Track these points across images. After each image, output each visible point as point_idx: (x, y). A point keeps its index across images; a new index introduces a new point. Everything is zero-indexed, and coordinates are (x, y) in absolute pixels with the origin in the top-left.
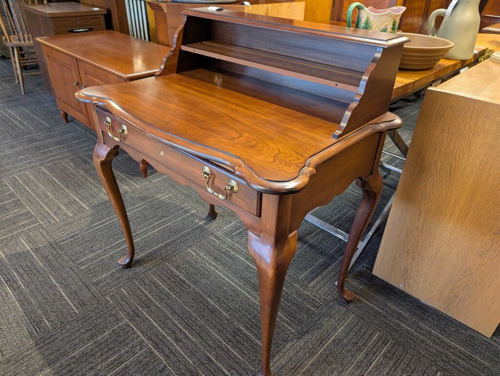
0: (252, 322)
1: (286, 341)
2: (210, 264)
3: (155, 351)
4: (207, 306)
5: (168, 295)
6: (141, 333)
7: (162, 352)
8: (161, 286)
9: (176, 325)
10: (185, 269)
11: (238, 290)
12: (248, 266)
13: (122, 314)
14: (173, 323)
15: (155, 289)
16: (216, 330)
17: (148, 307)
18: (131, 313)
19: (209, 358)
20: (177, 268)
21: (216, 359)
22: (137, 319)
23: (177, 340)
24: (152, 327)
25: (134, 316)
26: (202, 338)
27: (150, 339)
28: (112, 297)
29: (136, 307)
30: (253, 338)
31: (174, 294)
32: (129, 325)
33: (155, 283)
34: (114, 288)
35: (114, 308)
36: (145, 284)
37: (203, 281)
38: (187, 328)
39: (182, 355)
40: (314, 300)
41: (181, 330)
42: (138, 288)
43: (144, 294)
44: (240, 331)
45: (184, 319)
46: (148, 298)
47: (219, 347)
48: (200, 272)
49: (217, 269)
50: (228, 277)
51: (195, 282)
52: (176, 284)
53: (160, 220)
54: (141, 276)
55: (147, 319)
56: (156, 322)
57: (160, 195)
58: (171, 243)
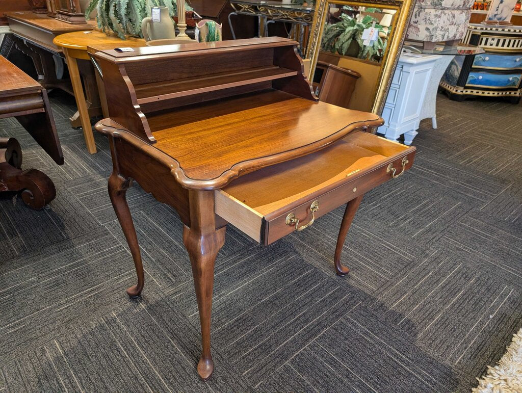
0: (287, 276)
1: (303, 261)
3: (319, 335)
4: (270, 302)
5: (256, 331)
7: (319, 330)
8: (243, 337)
9: (291, 323)
10: (220, 319)
11: (253, 281)
12: (224, 272)
13: (280, 368)
14: (289, 325)
15: (246, 343)
16: (296, 296)
17: (271, 346)
18: (278, 359)
19: (321, 302)
20: (216, 326)
21: (322, 297)
22: (285, 353)
23: (307, 321)
24: (294, 340)
25: (282, 356)
26: (304, 305)
27: (307, 340)
28: (254, 382)
29: (270, 356)
30: (301, 276)
31: (255, 326)
32: (293, 359)
33: (238, 343)
34: (242, 383)
35: (271, 376)
36: (239, 352)
37: (240, 304)
38: (295, 315)
39: (321, 317)
41: (296, 319)
42: (244, 358)
43: (253, 351)
44: (295, 283)
45: (285, 317)
46: (258, 347)
47: (311, 295)
48: (226, 308)
49: (224, 294)
50: (237, 287)
51: (240, 311)
52: (241, 325)
53: (118, 349)
54: (225, 357)
55: (285, 346)
56: (289, 338)
57: (48, 355)
58: (172, 334)
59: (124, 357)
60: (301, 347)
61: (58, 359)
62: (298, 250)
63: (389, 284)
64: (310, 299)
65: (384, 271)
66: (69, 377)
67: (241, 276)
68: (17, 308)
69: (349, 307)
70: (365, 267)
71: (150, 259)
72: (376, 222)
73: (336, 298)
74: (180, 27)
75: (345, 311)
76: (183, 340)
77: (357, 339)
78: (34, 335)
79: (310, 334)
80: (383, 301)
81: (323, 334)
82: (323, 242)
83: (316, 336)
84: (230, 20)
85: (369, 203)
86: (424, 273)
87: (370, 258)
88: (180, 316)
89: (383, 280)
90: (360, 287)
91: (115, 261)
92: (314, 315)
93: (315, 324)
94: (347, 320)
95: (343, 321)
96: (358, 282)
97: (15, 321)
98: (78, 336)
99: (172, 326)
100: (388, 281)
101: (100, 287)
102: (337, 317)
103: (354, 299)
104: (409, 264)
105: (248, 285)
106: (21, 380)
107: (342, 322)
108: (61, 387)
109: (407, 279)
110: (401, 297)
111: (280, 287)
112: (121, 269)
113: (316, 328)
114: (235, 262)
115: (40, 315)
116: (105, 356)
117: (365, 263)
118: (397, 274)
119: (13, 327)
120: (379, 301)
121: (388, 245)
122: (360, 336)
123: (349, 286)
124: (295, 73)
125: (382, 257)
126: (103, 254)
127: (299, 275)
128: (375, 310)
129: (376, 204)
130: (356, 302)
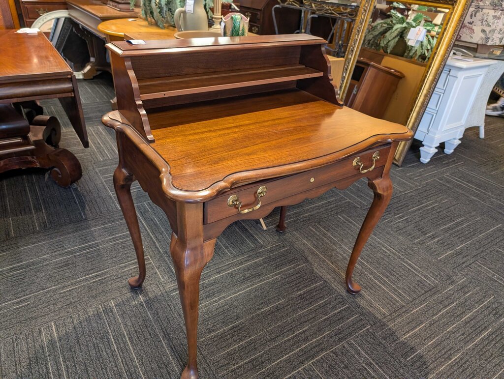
0: (293, 286)
1: (313, 271)
2: (215, 302)
3: (317, 358)
4: (270, 313)
5: (250, 343)
6: (295, 370)
7: (318, 353)
8: (235, 348)
9: (288, 340)
10: (216, 324)
11: (256, 287)
12: (228, 273)
14: (286, 341)
15: (237, 354)
16: (299, 310)
17: (263, 363)
19: (325, 320)
20: (210, 331)
21: (326, 315)
23: (306, 340)
24: (289, 361)
26: (306, 322)
27: (302, 362)
29: (260, 374)
30: (308, 288)
31: (250, 337)
33: (229, 354)
36: (228, 364)
37: (239, 311)
38: (294, 331)
39: (321, 338)
40: (277, 246)
41: (295, 336)
42: (232, 371)
43: (242, 365)
44: (301, 295)
45: (283, 332)
46: (250, 362)
47: (315, 311)
48: (223, 312)
49: (224, 297)
50: (239, 292)
51: (238, 318)
52: (236, 334)
53: (109, 341)
54: (213, 367)
55: (277, 364)
56: (283, 356)
57: (43, 337)
58: (164, 333)
59: (113, 351)
60: (295, 368)
61: (52, 342)
62: (309, 259)
63: (404, 309)
64: (314, 315)
65: (400, 294)
66: (57, 363)
67: (245, 280)
68: (26, 284)
69: (355, 331)
70: (380, 287)
71: (158, 250)
72: (400, 237)
73: (342, 318)
74: (215, 18)
75: (350, 334)
76: (174, 341)
77: (359, 370)
78: (35, 314)
79: (307, 355)
80: (394, 329)
81: (321, 358)
82: (338, 253)
83: (313, 358)
84: (273, 13)
85: (395, 215)
86: (446, 302)
87: (387, 278)
88: (176, 315)
89: (398, 304)
90: (371, 309)
91: (124, 248)
92: (314, 335)
93: (314, 345)
94: (351, 345)
95: (346, 345)
96: (370, 303)
97: (21, 297)
98: (75, 322)
99: (165, 325)
100: (404, 306)
101: (105, 273)
102: (340, 340)
103: (363, 322)
104: (430, 290)
105: (250, 291)
106: (13, 359)
107: (344, 347)
108: (48, 373)
109: (426, 307)
110: (415, 327)
111: (284, 298)
112: (128, 257)
113: (315, 350)
114: (241, 263)
115: (45, 294)
116: (96, 346)
117: (380, 282)
118: (415, 299)
119: (18, 303)
120: (390, 329)
121: (410, 265)
122: (363, 366)
123: (359, 306)
124: (321, 74)
125: (400, 278)
126: (115, 239)
127: (306, 287)
128: (384, 338)
129: (403, 217)
130: (364, 326)
